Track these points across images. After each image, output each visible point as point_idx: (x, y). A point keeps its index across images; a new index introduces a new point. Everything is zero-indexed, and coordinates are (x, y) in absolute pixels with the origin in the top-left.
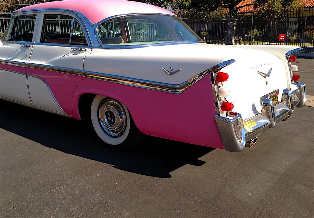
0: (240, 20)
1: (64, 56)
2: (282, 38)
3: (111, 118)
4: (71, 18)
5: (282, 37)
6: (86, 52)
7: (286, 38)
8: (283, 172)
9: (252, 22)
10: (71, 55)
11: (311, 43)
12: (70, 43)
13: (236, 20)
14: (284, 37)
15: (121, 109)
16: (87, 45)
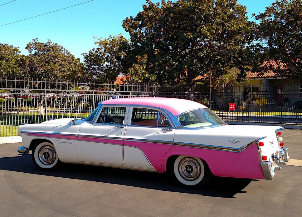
0: (200, 93)
1: (156, 134)
2: (232, 108)
3: (189, 169)
4: (158, 111)
5: (232, 106)
6: (172, 131)
7: (235, 107)
8: (287, 193)
9: (210, 95)
10: (161, 133)
11: (259, 112)
12: (157, 126)
13: (196, 93)
14: (233, 106)
15: (197, 164)
16: (172, 127)
